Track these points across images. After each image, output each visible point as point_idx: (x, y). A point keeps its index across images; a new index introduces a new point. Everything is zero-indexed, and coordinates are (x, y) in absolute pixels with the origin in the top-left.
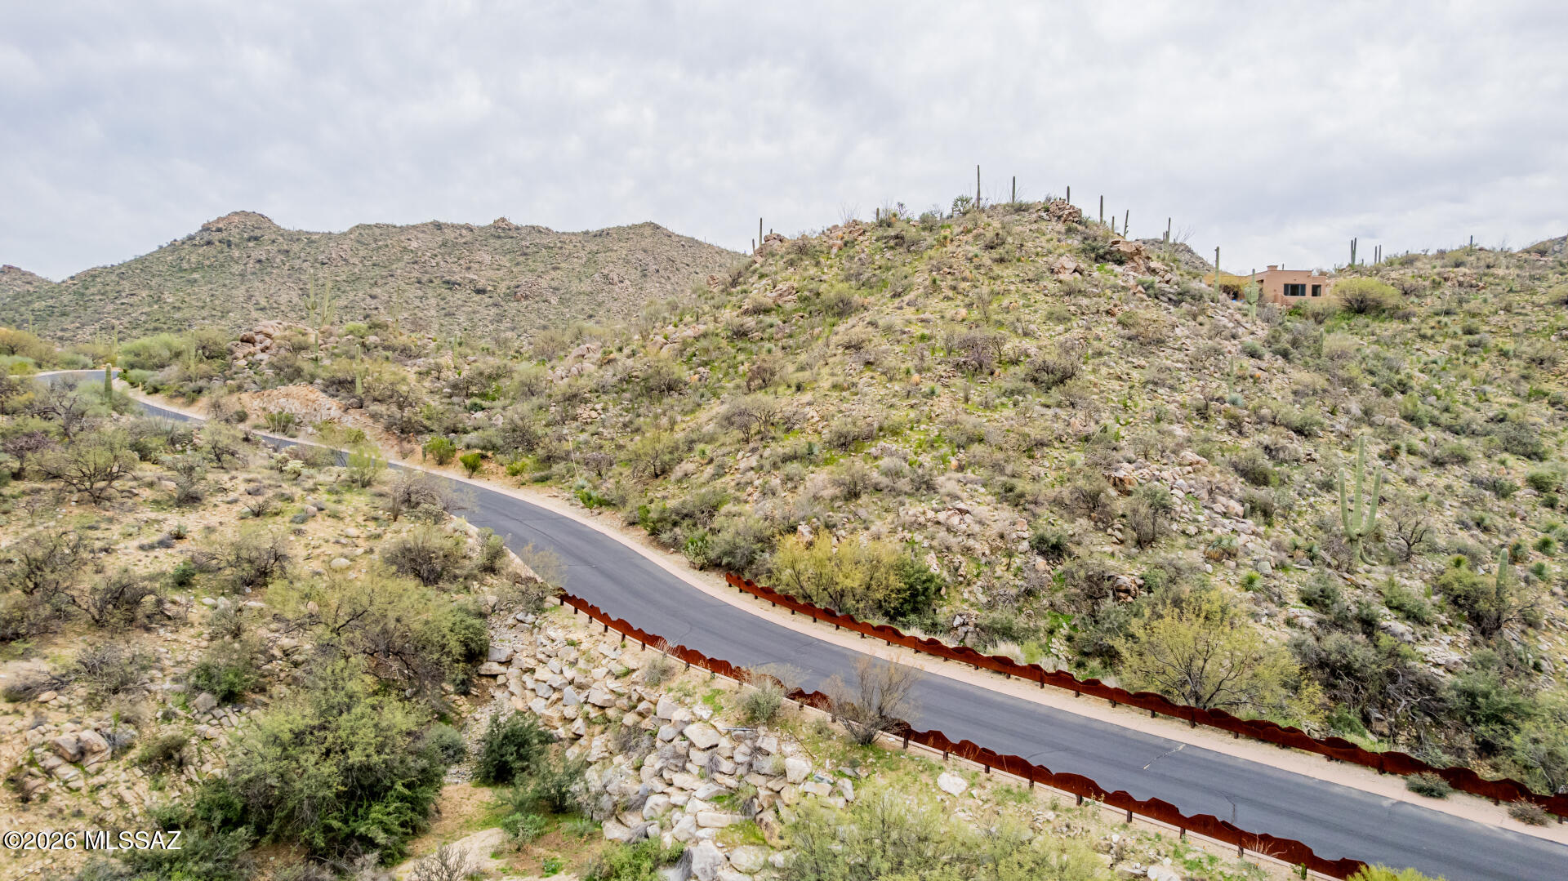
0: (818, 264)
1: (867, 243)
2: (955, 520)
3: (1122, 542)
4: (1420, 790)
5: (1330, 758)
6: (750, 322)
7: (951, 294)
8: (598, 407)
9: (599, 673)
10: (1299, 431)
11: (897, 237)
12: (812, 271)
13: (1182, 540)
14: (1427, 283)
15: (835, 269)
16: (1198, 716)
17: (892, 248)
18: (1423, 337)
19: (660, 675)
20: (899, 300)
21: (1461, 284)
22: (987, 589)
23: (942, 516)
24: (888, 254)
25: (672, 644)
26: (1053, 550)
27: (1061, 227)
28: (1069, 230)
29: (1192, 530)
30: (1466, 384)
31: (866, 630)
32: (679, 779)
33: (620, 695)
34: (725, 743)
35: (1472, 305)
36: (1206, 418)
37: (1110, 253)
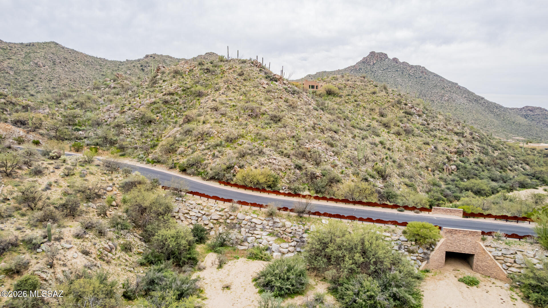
0: (183, 77)
1: (197, 70)
2: (274, 161)
3: (313, 164)
4: (400, 211)
5: (383, 207)
6: (168, 98)
7: (234, 91)
8: (129, 129)
9: (213, 211)
10: (335, 132)
11: (207, 69)
12: (182, 80)
13: (325, 163)
14: (343, 86)
15: (189, 79)
16: (355, 203)
17: (206, 73)
18: (346, 102)
19: (234, 209)
20: (218, 92)
21: (350, 87)
22: (288, 179)
23: (271, 161)
24: (206, 75)
25: (236, 200)
26: (299, 168)
27: (258, 69)
28: (260, 70)
29: (326, 160)
30: (360, 116)
31: (269, 192)
32: (256, 232)
33: (222, 216)
34: (265, 222)
35: (354, 93)
36: (315, 129)
37: (273, 78)
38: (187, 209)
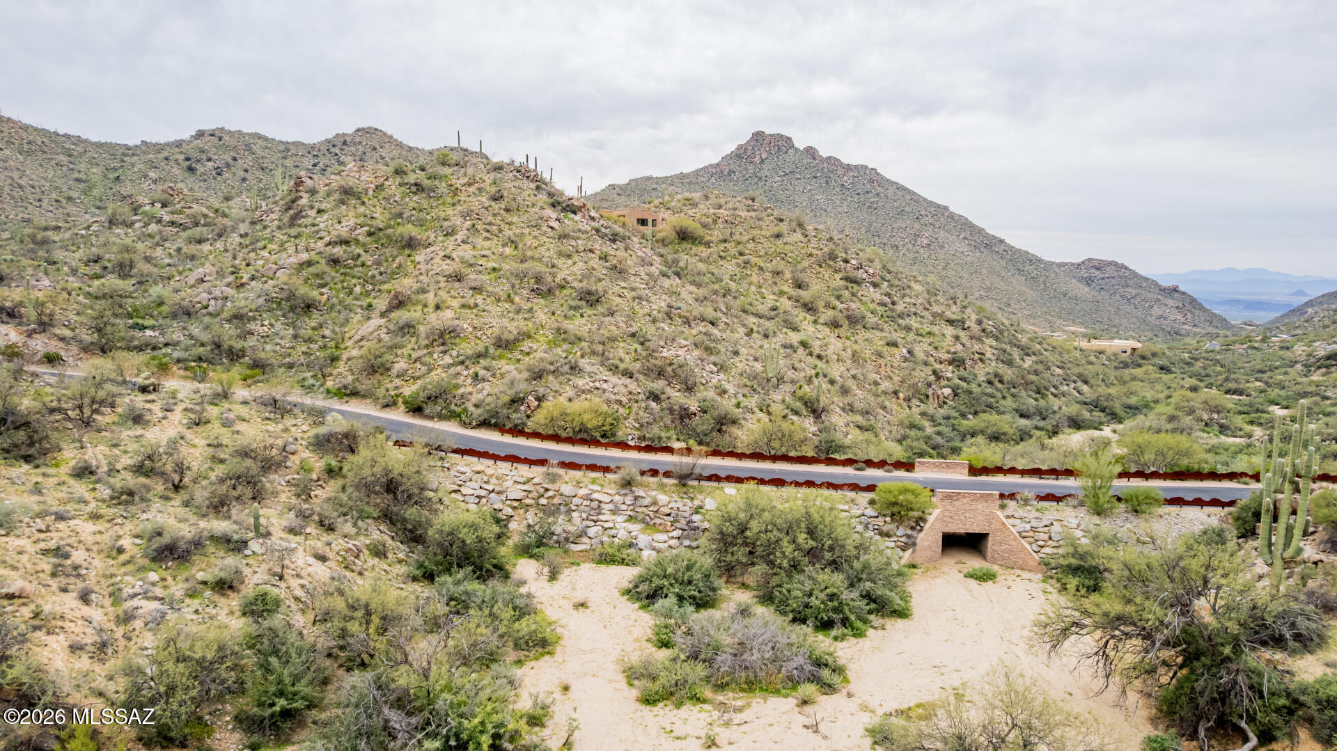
0: (363, 203)
1: (393, 187)
2: (605, 386)
3: (679, 390)
4: (858, 469)
5: (827, 465)
6: (338, 251)
7: (488, 235)
8: (266, 323)
9: (509, 483)
10: (713, 324)
11: (416, 185)
12: (362, 209)
13: (702, 387)
14: (710, 220)
15: (378, 208)
16: (774, 458)
17: (414, 193)
18: (721, 257)
19: (553, 478)
20: (452, 239)
21: (726, 221)
22: (636, 420)
23: (598, 384)
24: (415, 198)
25: (555, 462)
26: (655, 397)
27: (533, 185)
28: (538, 188)
29: (704, 382)
30: (753, 288)
31: (607, 446)
32: (602, 517)
33: (530, 492)
34: (617, 498)
35: (737, 237)
36: (671, 319)
37: (568, 206)
38: (454, 483)
